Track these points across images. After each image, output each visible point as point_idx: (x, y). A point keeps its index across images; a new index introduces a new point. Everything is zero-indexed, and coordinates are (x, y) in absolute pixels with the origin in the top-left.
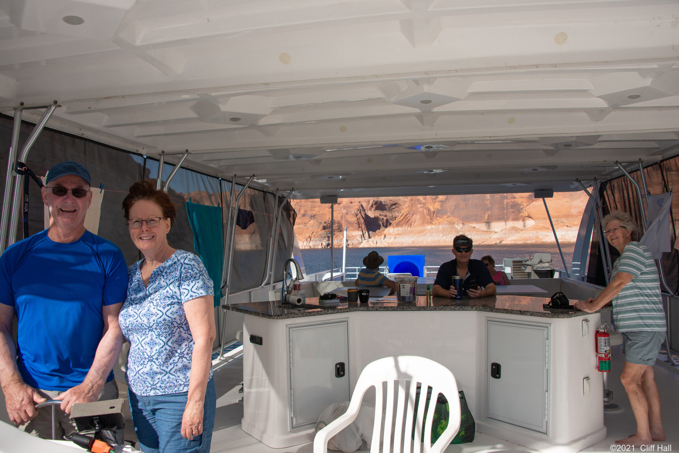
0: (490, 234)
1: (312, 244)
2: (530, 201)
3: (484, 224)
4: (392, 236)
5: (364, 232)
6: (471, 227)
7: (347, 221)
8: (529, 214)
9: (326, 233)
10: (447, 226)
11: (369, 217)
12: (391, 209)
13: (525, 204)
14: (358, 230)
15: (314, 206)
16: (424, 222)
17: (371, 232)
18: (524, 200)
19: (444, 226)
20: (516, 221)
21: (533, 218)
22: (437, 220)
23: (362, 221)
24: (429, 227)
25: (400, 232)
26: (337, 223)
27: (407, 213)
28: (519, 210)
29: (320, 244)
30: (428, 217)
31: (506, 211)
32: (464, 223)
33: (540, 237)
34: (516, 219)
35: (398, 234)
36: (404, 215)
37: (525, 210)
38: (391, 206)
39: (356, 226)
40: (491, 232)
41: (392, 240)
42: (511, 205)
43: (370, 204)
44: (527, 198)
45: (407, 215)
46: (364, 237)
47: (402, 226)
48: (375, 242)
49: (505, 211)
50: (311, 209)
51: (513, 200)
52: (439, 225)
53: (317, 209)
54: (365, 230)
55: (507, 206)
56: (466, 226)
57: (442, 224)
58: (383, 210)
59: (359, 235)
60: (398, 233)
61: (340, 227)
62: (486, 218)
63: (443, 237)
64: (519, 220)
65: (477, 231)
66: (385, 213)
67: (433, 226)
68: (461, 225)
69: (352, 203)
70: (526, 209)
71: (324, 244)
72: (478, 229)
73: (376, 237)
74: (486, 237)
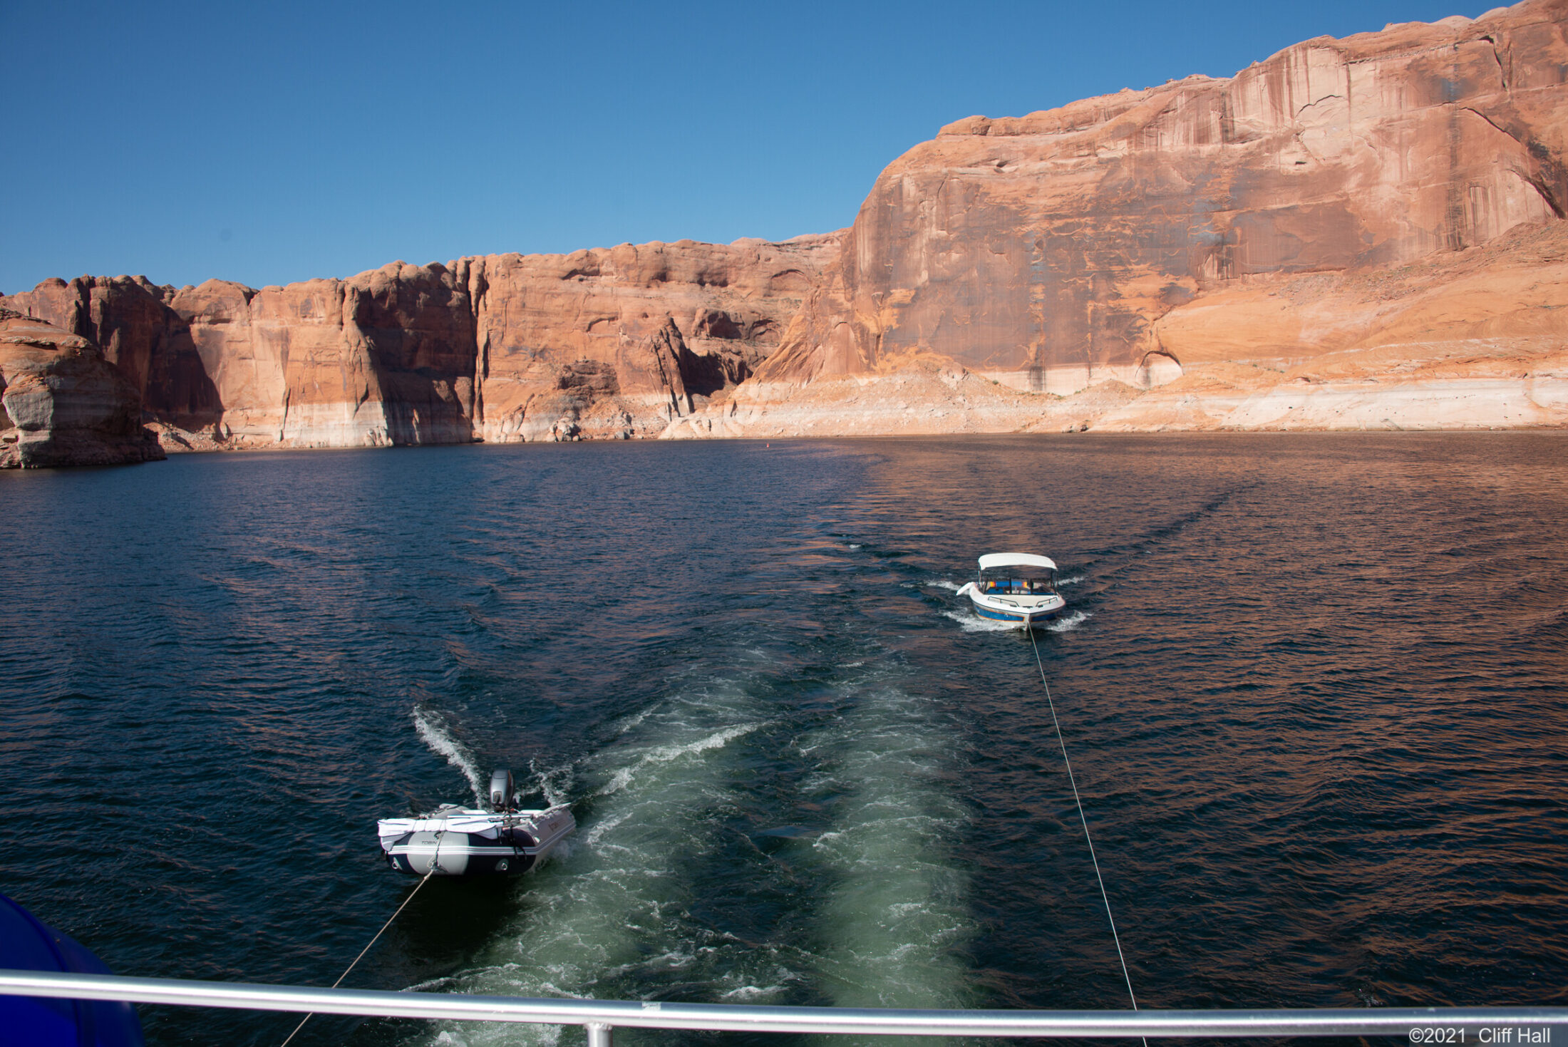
0: (1043, 401)
1: (527, 430)
2: (1164, 309)
3: (1024, 374)
4: (756, 407)
5: (678, 397)
6: (986, 381)
7: (630, 364)
8: (1164, 345)
9: (568, 399)
10: (919, 378)
11: (694, 355)
12: (752, 335)
13: (1150, 316)
14: (662, 391)
15: (543, 325)
16: (848, 366)
17: (696, 397)
18: (1148, 303)
19: (908, 378)
20: (1120, 364)
21: (1178, 356)
22: (888, 361)
23: (672, 364)
24: (863, 381)
25: (777, 395)
26: (603, 371)
27: (798, 340)
28: (1132, 334)
29: (552, 431)
30: (862, 352)
31: (1093, 335)
32: (967, 369)
33: (1209, 414)
34: (1121, 359)
35: (774, 402)
36: (791, 345)
37: (1151, 333)
38: (753, 328)
39: (656, 378)
40: (1046, 397)
41: (755, 418)
42: (1108, 318)
43: (697, 321)
44: (1155, 297)
45: (798, 345)
46: (677, 409)
47: (783, 377)
48: (706, 425)
49: (1089, 335)
50: (533, 333)
51: (1112, 303)
52: (893, 374)
53: (550, 333)
54: (681, 392)
55: (1094, 320)
56: (972, 377)
57: (902, 372)
58: (732, 338)
59: (663, 404)
60: (771, 398)
61: (610, 381)
62: (1032, 355)
63: (909, 411)
64: (1131, 364)
65: (1006, 394)
66: (736, 345)
67: (875, 379)
68: (959, 376)
69: (646, 316)
70: (1154, 330)
71: (563, 428)
72: (1005, 387)
73: (709, 409)
74: (1033, 410)
